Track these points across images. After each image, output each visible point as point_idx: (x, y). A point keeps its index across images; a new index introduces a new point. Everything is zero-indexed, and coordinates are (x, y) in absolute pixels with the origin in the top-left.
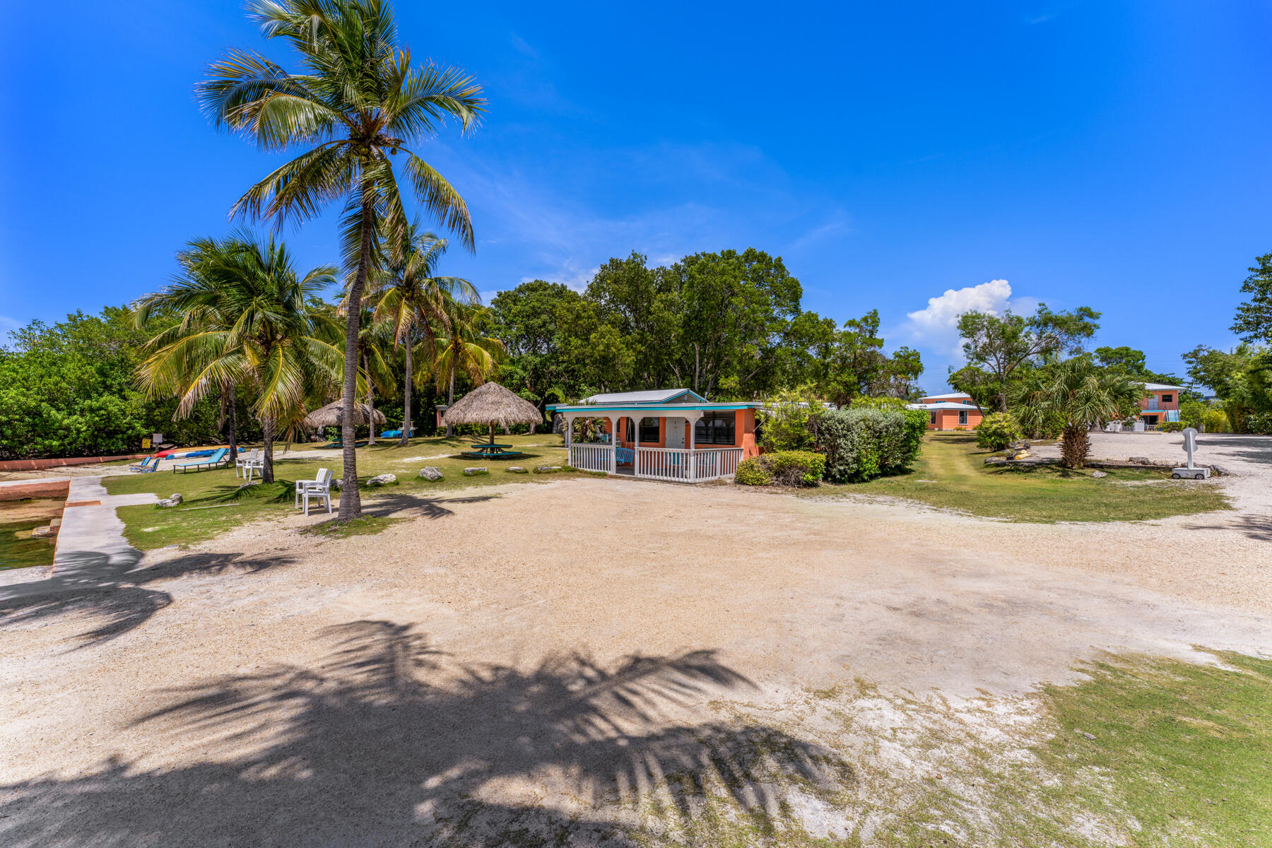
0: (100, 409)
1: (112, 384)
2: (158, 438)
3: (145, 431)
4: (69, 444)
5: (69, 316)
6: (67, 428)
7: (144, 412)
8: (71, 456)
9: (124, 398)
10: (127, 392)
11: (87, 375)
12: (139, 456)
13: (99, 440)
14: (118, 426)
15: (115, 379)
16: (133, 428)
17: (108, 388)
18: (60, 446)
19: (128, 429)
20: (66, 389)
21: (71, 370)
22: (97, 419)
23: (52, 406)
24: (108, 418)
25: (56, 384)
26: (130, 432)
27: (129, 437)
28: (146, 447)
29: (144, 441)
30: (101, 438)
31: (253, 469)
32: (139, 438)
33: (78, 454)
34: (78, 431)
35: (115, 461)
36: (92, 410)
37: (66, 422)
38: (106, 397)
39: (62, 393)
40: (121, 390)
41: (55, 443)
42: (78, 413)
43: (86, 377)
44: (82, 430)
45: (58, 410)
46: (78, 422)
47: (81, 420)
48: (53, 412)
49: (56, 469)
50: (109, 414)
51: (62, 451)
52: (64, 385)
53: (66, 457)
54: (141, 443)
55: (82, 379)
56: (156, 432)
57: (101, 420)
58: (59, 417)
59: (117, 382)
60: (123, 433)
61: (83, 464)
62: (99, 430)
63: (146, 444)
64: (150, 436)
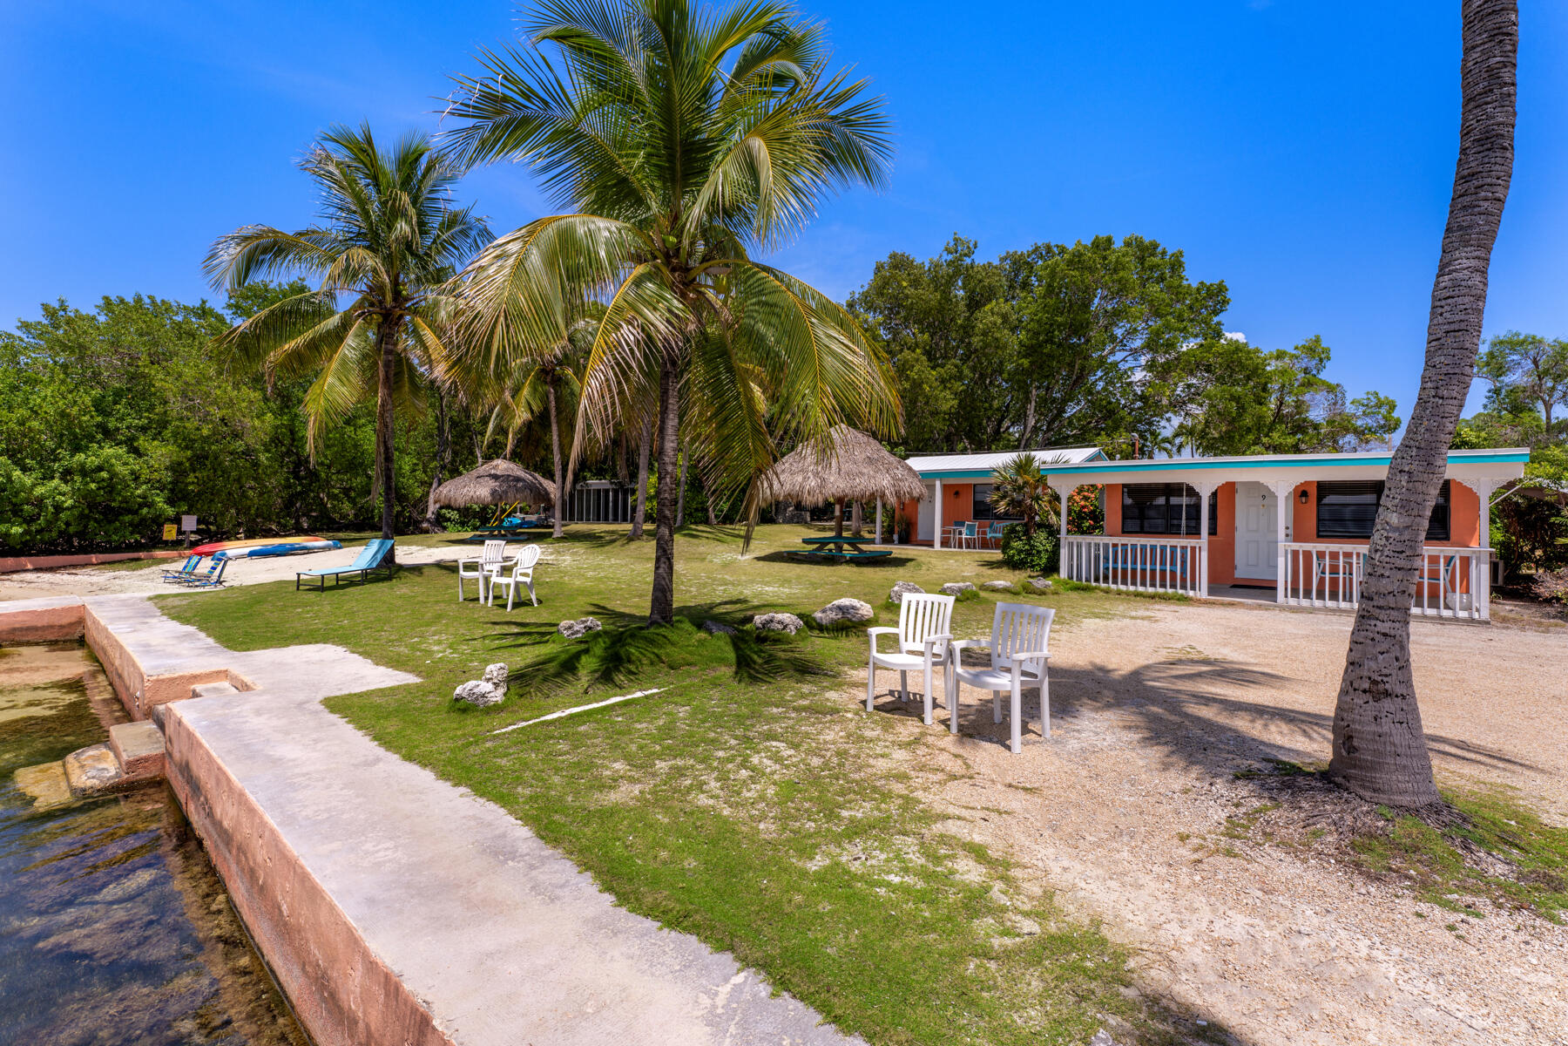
0: (100, 469)
1: (118, 429)
2: (190, 523)
3: (170, 511)
4: (39, 532)
5: (45, 307)
6: (40, 502)
7: (167, 477)
8: (40, 553)
9: (136, 452)
10: (142, 442)
11: (76, 408)
12: (159, 553)
13: (92, 524)
14: (125, 501)
15: (122, 419)
16: (150, 505)
17: (108, 434)
18: (22, 535)
19: (141, 506)
20: (40, 432)
21: (48, 398)
22: (93, 486)
23: (15, 463)
24: (110, 487)
25: (22, 423)
26: (145, 510)
27: (143, 520)
28: (170, 538)
29: (167, 527)
30: (96, 520)
31: (517, 584)
32: (159, 521)
33: (50, 549)
34: (58, 508)
35: (120, 562)
36: (84, 471)
37: (39, 491)
38: (109, 451)
39: (32, 440)
40: (132, 439)
41: (16, 530)
42: (57, 475)
43: (74, 411)
44: (66, 505)
45: (24, 469)
46: (59, 492)
47: (64, 488)
48: (17, 473)
49: (15, 577)
50: (111, 479)
51: (25, 544)
52: (35, 424)
53: (31, 555)
54: (161, 531)
55: (69, 415)
56: (187, 513)
57: (99, 489)
58: (28, 481)
59: (125, 424)
60: (136, 512)
61: (65, 567)
62: (92, 506)
63: (170, 533)
64: (177, 520)
